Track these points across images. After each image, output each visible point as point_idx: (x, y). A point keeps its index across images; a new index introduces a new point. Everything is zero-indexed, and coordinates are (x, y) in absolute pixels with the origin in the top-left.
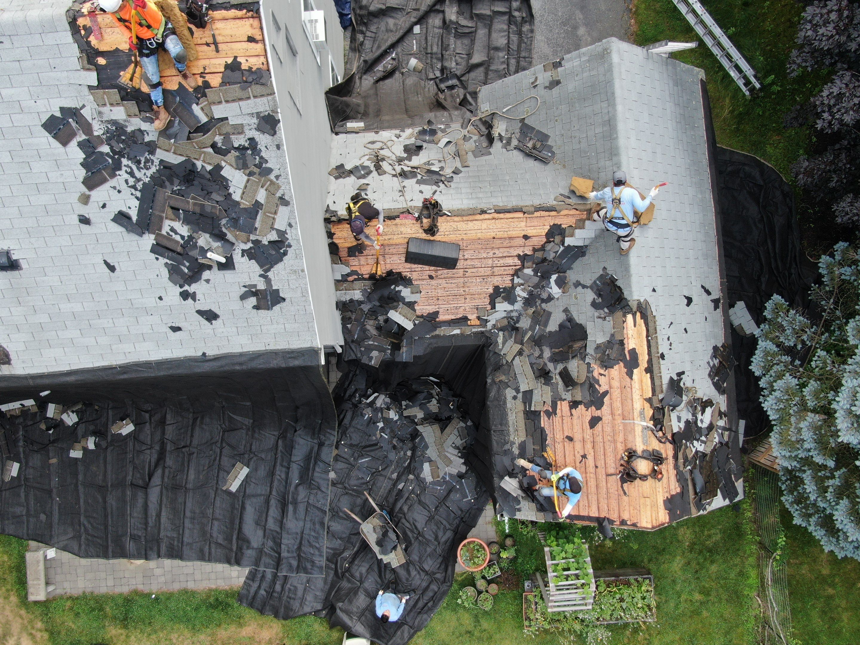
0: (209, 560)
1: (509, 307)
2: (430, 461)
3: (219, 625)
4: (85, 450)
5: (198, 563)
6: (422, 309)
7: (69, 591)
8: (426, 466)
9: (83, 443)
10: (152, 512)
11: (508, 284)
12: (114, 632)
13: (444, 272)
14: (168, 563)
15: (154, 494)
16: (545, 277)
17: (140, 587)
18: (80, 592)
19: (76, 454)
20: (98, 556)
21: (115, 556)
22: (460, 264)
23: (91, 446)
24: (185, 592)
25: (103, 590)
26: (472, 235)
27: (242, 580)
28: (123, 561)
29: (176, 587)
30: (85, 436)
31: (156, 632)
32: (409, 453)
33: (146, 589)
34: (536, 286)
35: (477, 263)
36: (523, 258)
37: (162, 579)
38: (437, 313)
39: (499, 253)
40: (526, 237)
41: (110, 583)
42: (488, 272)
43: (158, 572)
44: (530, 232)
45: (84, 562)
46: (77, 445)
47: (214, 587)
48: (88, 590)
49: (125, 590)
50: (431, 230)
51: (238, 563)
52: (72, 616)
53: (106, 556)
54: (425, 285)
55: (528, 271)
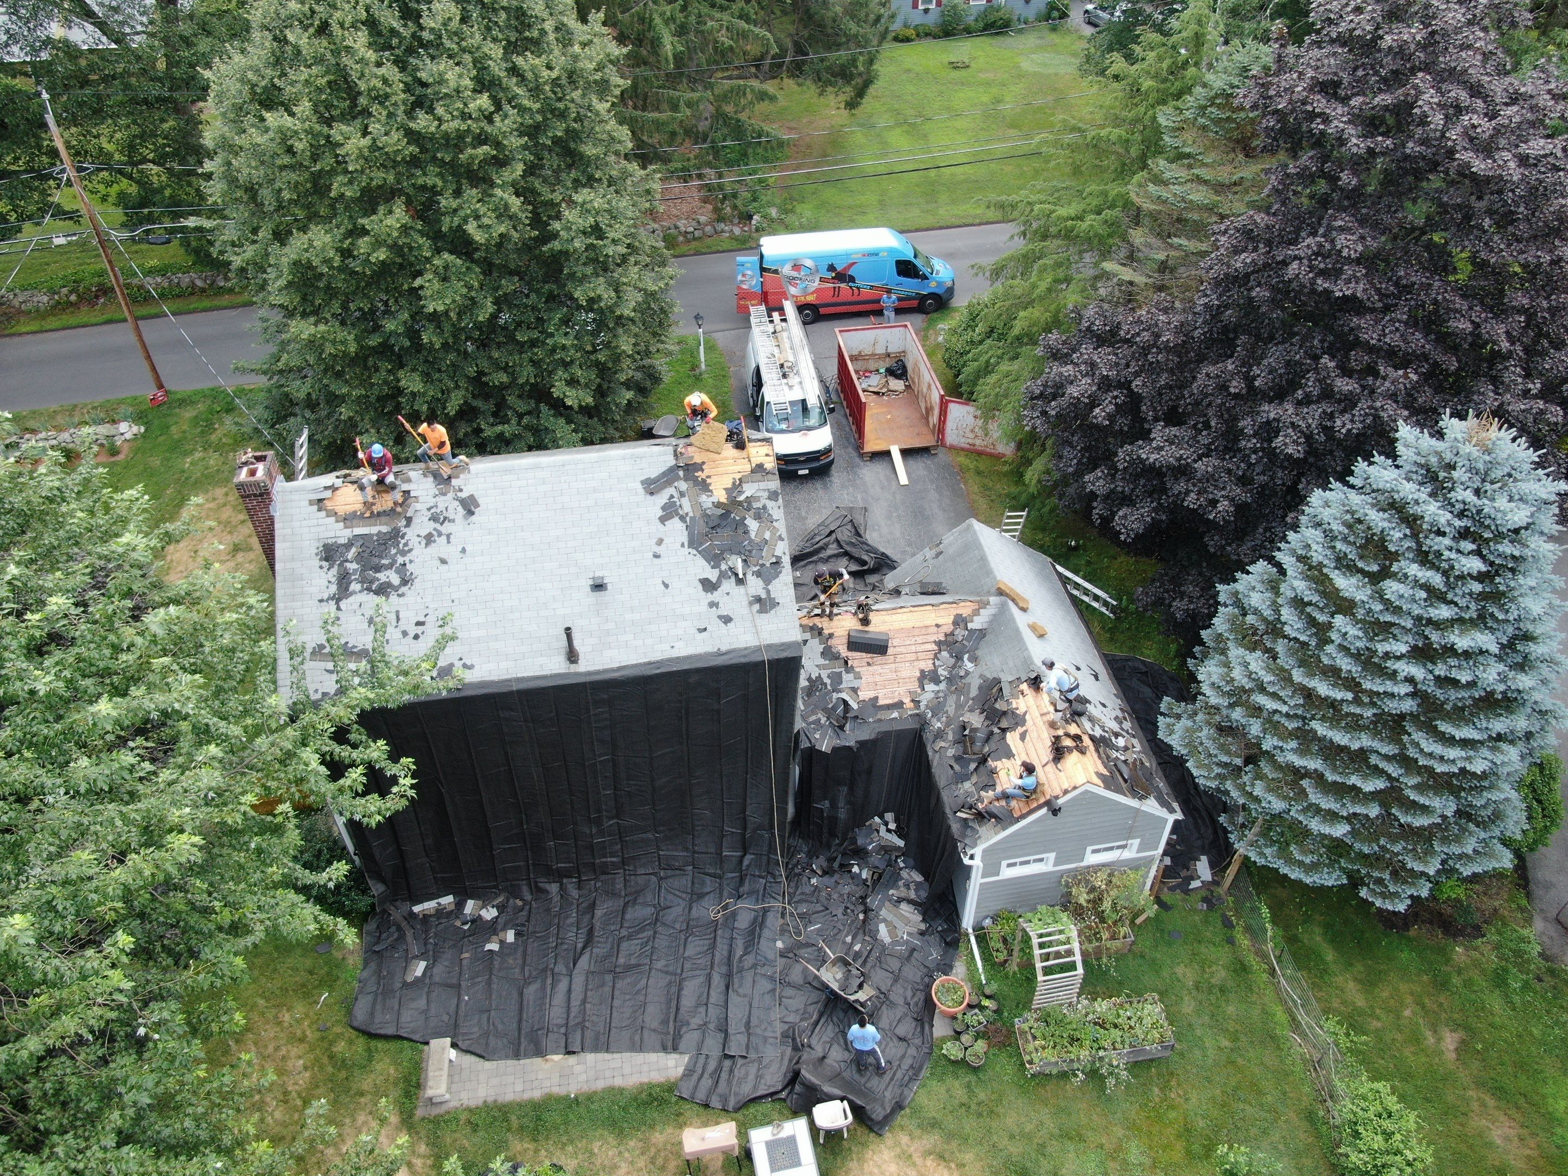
0: (641, 1050)
1: (936, 688)
2: (885, 920)
3: (652, 1127)
4: (502, 942)
5: (626, 1055)
6: (865, 695)
7: (466, 1102)
8: (882, 928)
9: (501, 935)
10: (575, 1003)
11: (931, 667)
12: (519, 1148)
13: (878, 659)
14: (590, 1057)
15: (579, 980)
16: (959, 658)
17: (556, 1090)
18: (480, 1102)
19: (493, 946)
20: (507, 1057)
21: (526, 1056)
22: (890, 651)
23: (510, 936)
24: (611, 1089)
25: (509, 1096)
26: (896, 626)
27: (681, 1070)
28: (538, 1061)
29: (600, 1085)
30: (504, 929)
31: (571, 1141)
32: (861, 916)
33: (562, 1091)
34: (954, 667)
35: (902, 650)
36: (939, 643)
37: (584, 1077)
38: (876, 698)
39: (919, 640)
40: (938, 626)
41: (519, 1088)
42: (913, 657)
43: (578, 1069)
44: (940, 622)
45: (488, 1065)
46: (494, 938)
47: (646, 1080)
48: (490, 1099)
49: (537, 1094)
50: (865, 622)
51: (675, 1049)
52: (468, 1129)
53: (517, 1055)
54: (863, 670)
55: (945, 654)
